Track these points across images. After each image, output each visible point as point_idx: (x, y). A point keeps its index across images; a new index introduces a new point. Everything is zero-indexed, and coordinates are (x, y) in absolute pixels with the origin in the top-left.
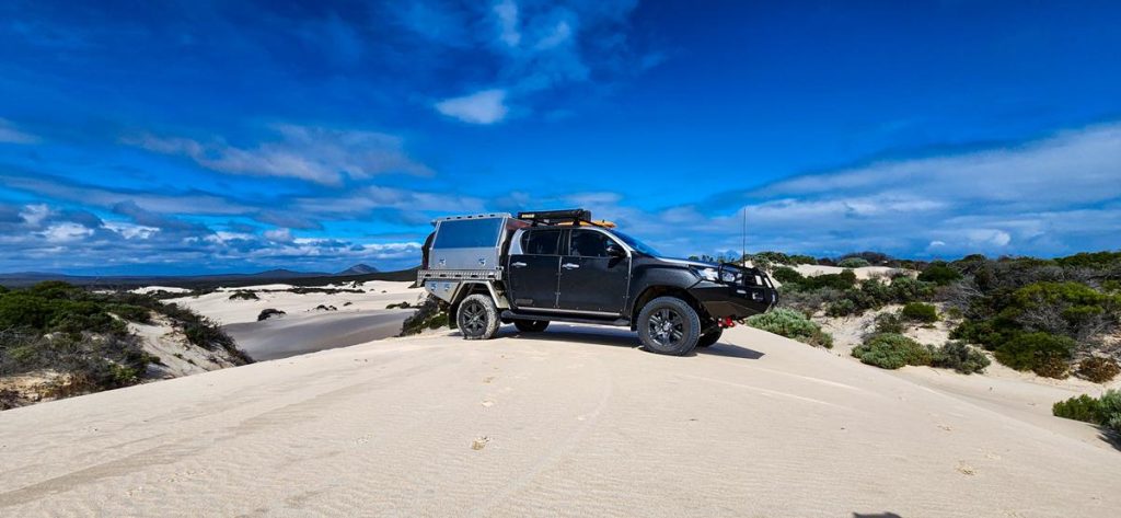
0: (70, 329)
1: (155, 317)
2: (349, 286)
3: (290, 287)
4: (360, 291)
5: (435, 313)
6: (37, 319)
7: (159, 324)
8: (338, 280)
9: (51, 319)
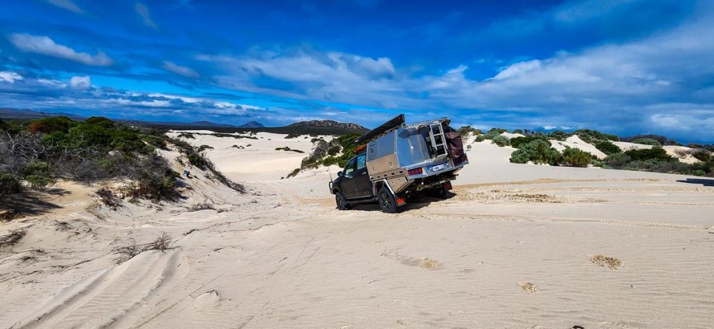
0: (125, 150)
1: (169, 146)
2: (248, 134)
3: (213, 132)
4: (255, 138)
5: (324, 156)
6: (102, 140)
7: (171, 150)
8: (241, 130)
9: (110, 142)
